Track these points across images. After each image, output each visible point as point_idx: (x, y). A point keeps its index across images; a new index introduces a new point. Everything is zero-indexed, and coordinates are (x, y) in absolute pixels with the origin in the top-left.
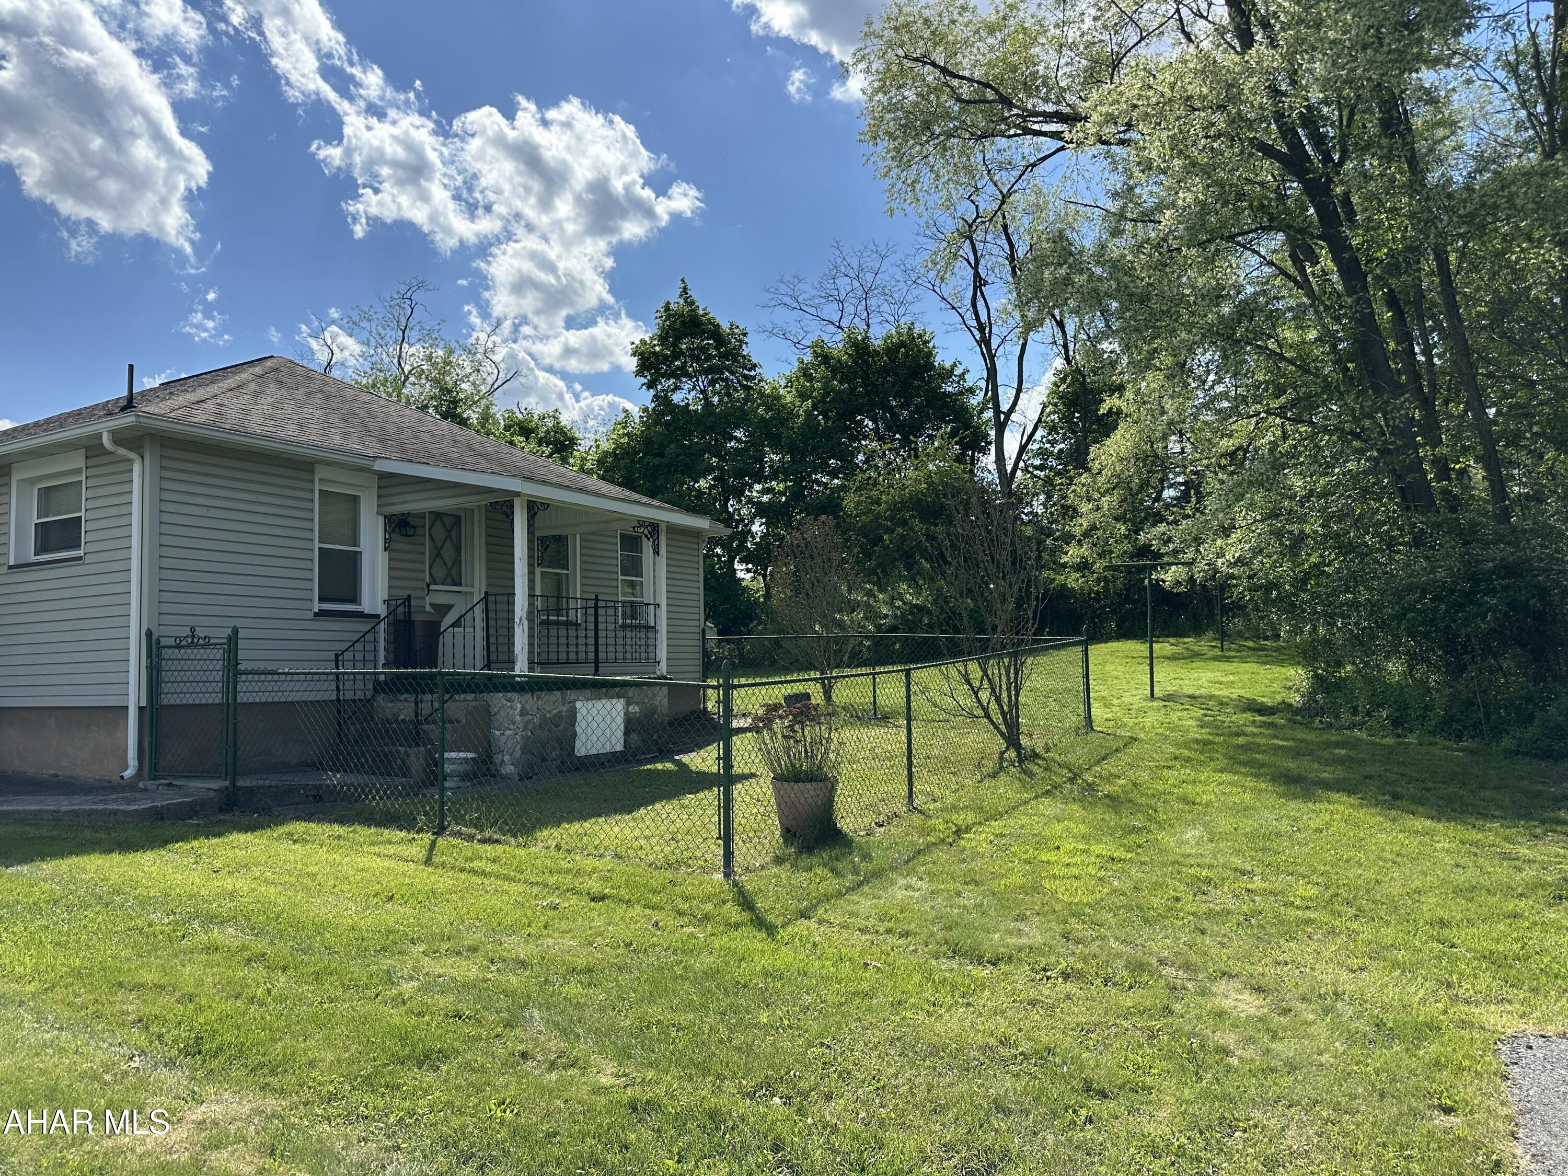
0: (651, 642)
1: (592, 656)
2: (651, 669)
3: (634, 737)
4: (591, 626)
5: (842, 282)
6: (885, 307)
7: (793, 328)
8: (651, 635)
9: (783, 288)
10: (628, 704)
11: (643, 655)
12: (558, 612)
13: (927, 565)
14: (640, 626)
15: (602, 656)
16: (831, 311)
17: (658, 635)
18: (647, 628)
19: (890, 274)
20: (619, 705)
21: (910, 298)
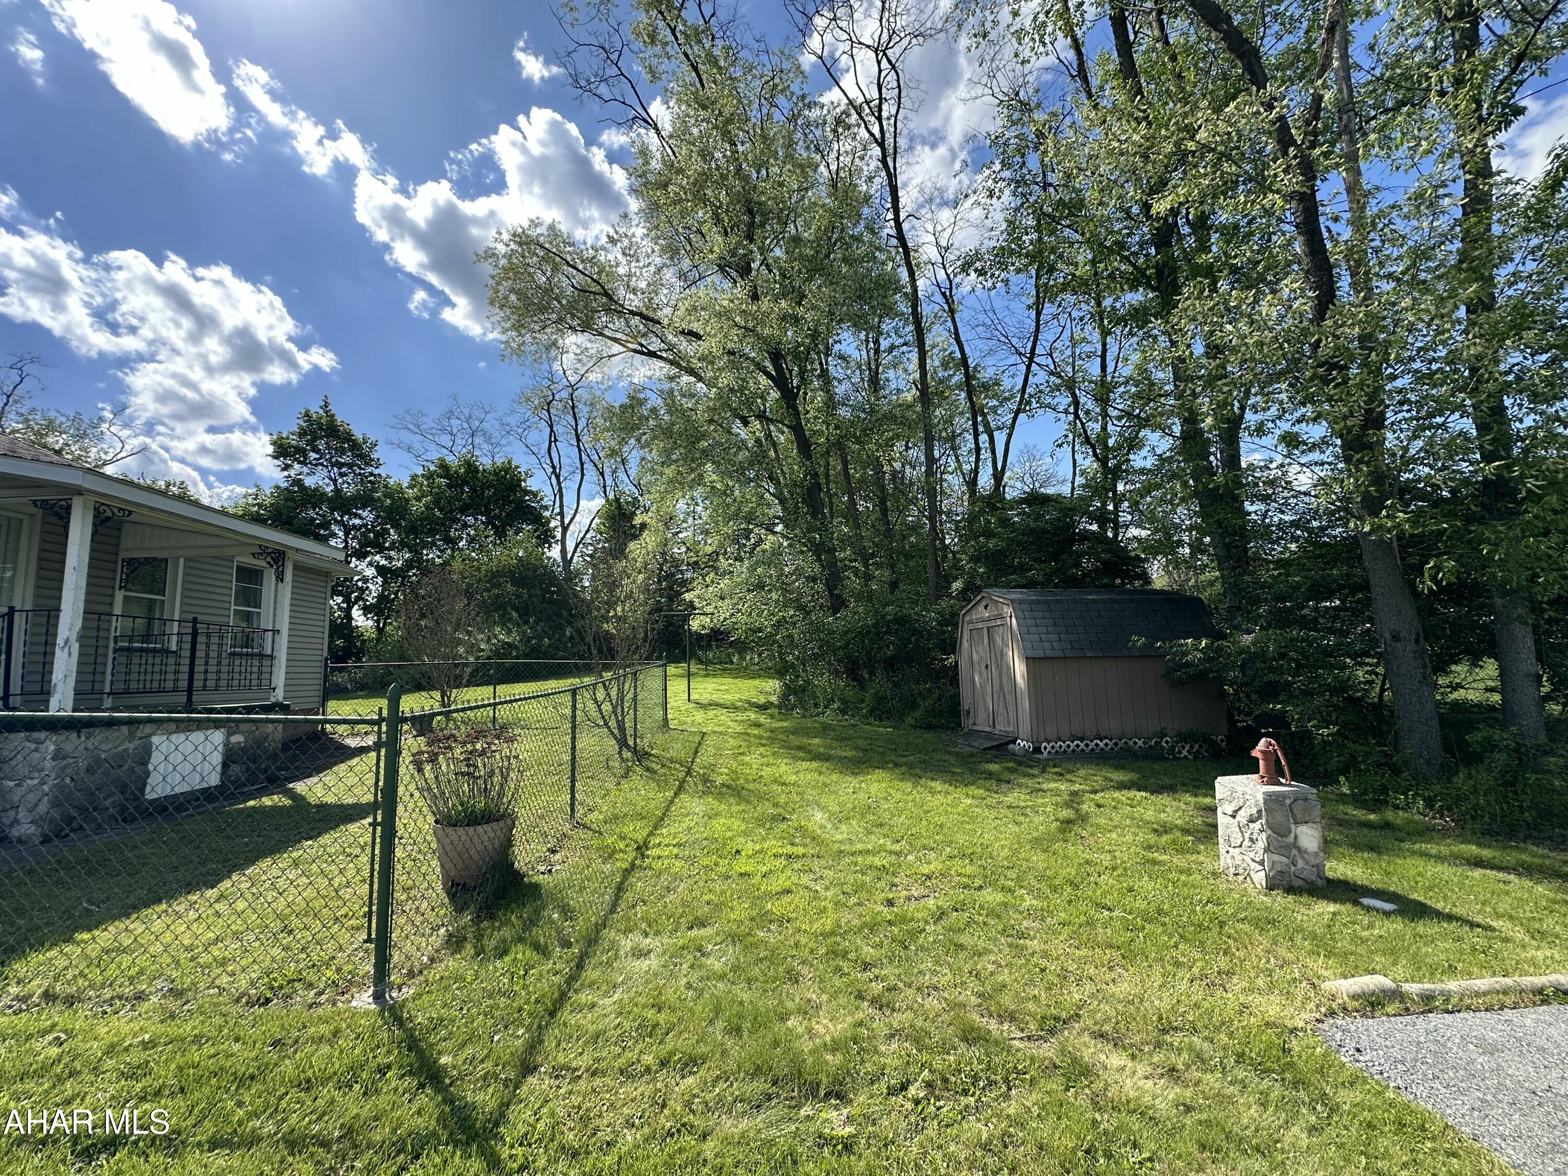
0: (267, 669)
1: (184, 684)
2: (265, 695)
3: (235, 769)
4: (187, 653)
5: (454, 422)
6: (485, 446)
7: (417, 446)
8: (266, 663)
9: (408, 418)
10: (230, 734)
11: (254, 683)
12: (146, 638)
13: (514, 614)
14: (253, 655)
15: (197, 684)
16: (445, 440)
17: (276, 662)
18: (261, 656)
19: (492, 424)
20: (218, 737)
21: (503, 442)
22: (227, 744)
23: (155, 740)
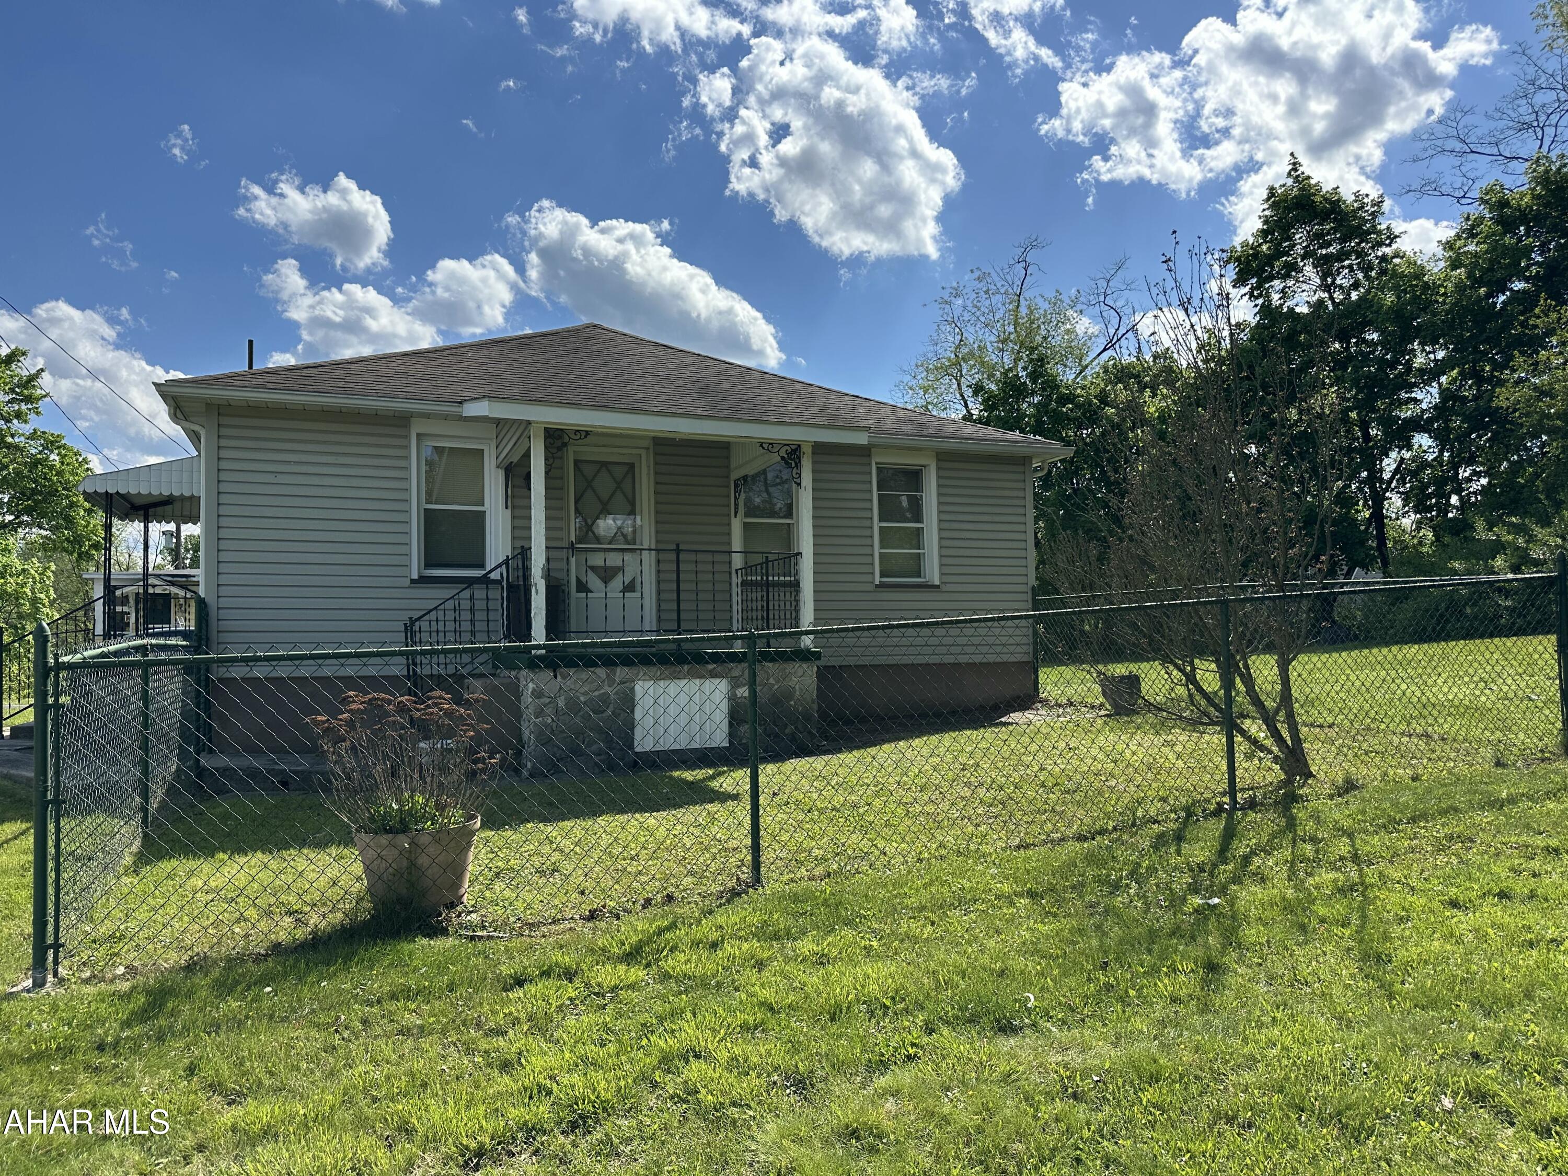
8: (796, 596)
10: (734, 686)
20: (717, 686)
22: (732, 698)
23: (640, 688)
